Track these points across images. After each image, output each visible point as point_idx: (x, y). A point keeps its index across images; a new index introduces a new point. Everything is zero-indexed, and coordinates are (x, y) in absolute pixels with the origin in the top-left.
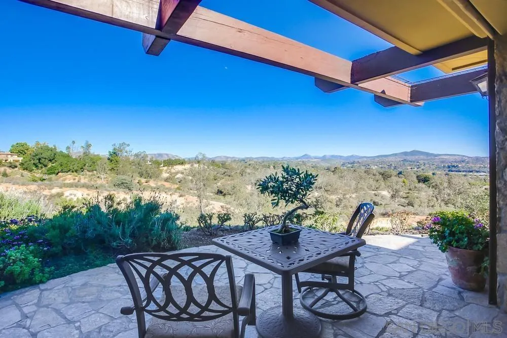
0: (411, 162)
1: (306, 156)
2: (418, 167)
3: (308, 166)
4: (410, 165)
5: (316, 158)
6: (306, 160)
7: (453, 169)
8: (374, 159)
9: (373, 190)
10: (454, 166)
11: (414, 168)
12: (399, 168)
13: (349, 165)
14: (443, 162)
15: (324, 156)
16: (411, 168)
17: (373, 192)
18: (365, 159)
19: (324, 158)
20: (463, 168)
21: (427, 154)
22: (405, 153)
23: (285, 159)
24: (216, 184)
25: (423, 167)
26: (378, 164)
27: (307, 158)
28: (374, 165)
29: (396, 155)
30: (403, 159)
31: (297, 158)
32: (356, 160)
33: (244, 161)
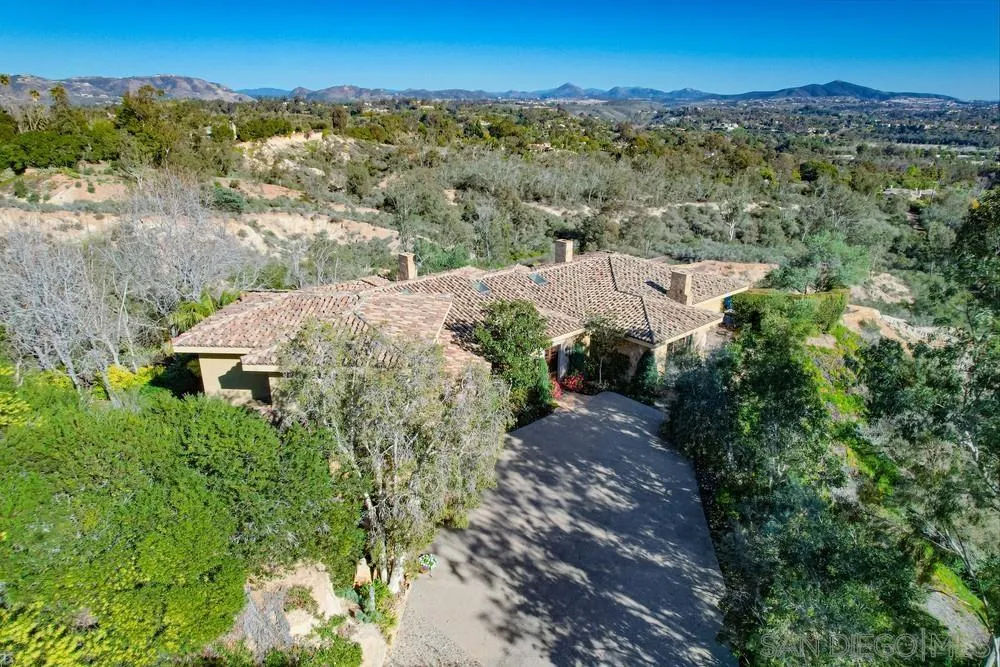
0: (820, 113)
1: (568, 90)
2: (831, 128)
3: (572, 121)
4: (815, 123)
5: (591, 95)
6: (567, 102)
7: (911, 136)
8: (735, 104)
9: (699, 201)
10: (913, 129)
11: (822, 132)
12: (788, 130)
13: (673, 119)
14: (893, 115)
15: (614, 91)
16: (817, 132)
17: (698, 205)
18: (714, 101)
19: (613, 98)
20: (932, 134)
21: (864, 93)
22: (813, 90)
23: (512, 95)
24: (376, 184)
25: (844, 129)
26: (741, 118)
27: (569, 95)
28: (733, 122)
29: (790, 92)
30: (803, 106)
31: (544, 97)
32: (691, 106)
33: (408, 103)
